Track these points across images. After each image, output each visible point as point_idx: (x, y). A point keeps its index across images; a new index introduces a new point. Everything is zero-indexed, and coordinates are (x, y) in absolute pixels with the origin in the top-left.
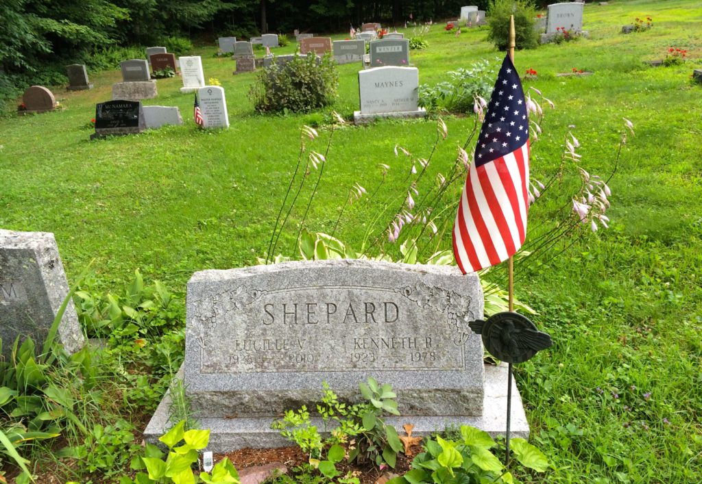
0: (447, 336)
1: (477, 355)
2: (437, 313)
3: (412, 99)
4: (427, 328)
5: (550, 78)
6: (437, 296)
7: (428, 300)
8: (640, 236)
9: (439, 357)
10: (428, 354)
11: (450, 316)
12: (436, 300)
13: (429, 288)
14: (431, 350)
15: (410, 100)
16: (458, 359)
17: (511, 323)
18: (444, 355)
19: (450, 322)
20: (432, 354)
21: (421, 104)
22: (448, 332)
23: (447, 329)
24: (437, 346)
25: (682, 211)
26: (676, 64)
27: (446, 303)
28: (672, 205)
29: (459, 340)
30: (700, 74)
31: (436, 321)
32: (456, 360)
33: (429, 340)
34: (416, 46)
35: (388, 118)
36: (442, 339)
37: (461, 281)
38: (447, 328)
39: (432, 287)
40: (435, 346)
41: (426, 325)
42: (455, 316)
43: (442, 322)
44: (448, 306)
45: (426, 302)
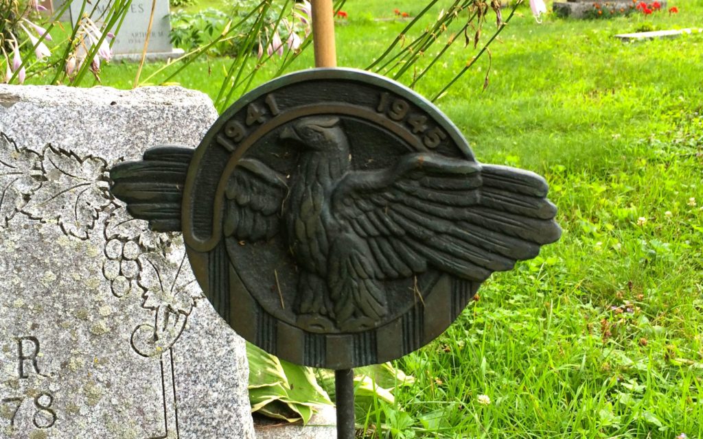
0: (103, 324)
1: (219, 385)
2: (63, 240)
3: (161, 34)
4: (19, 302)
5: (366, 23)
6: (62, 181)
7: (27, 198)
8: (552, 168)
9: (72, 411)
10: (28, 403)
11: (115, 249)
12: (58, 194)
13: (28, 152)
14: (37, 385)
15: (157, 35)
16: (148, 406)
17: (335, 135)
18: (92, 399)
19: (113, 273)
20: (44, 400)
21: (177, 41)
22: (105, 310)
23: (101, 296)
24: (64, 365)
25: (603, 134)
26: (525, 6)
27: (96, 205)
28: (585, 127)
29: (150, 334)
30: (561, 6)
31: (58, 271)
32: (141, 411)
33: (29, 348)
34: (179, 3)
35: (122, 62)
36: (84, 339)
37: (151, 125)
38: (104, 294)
39: (38, 147)
40: (56, 366)
41: (18, 291)
42: (132, 250)
43: (85, 274)
44: (103, 215)
45: (20, 203)
